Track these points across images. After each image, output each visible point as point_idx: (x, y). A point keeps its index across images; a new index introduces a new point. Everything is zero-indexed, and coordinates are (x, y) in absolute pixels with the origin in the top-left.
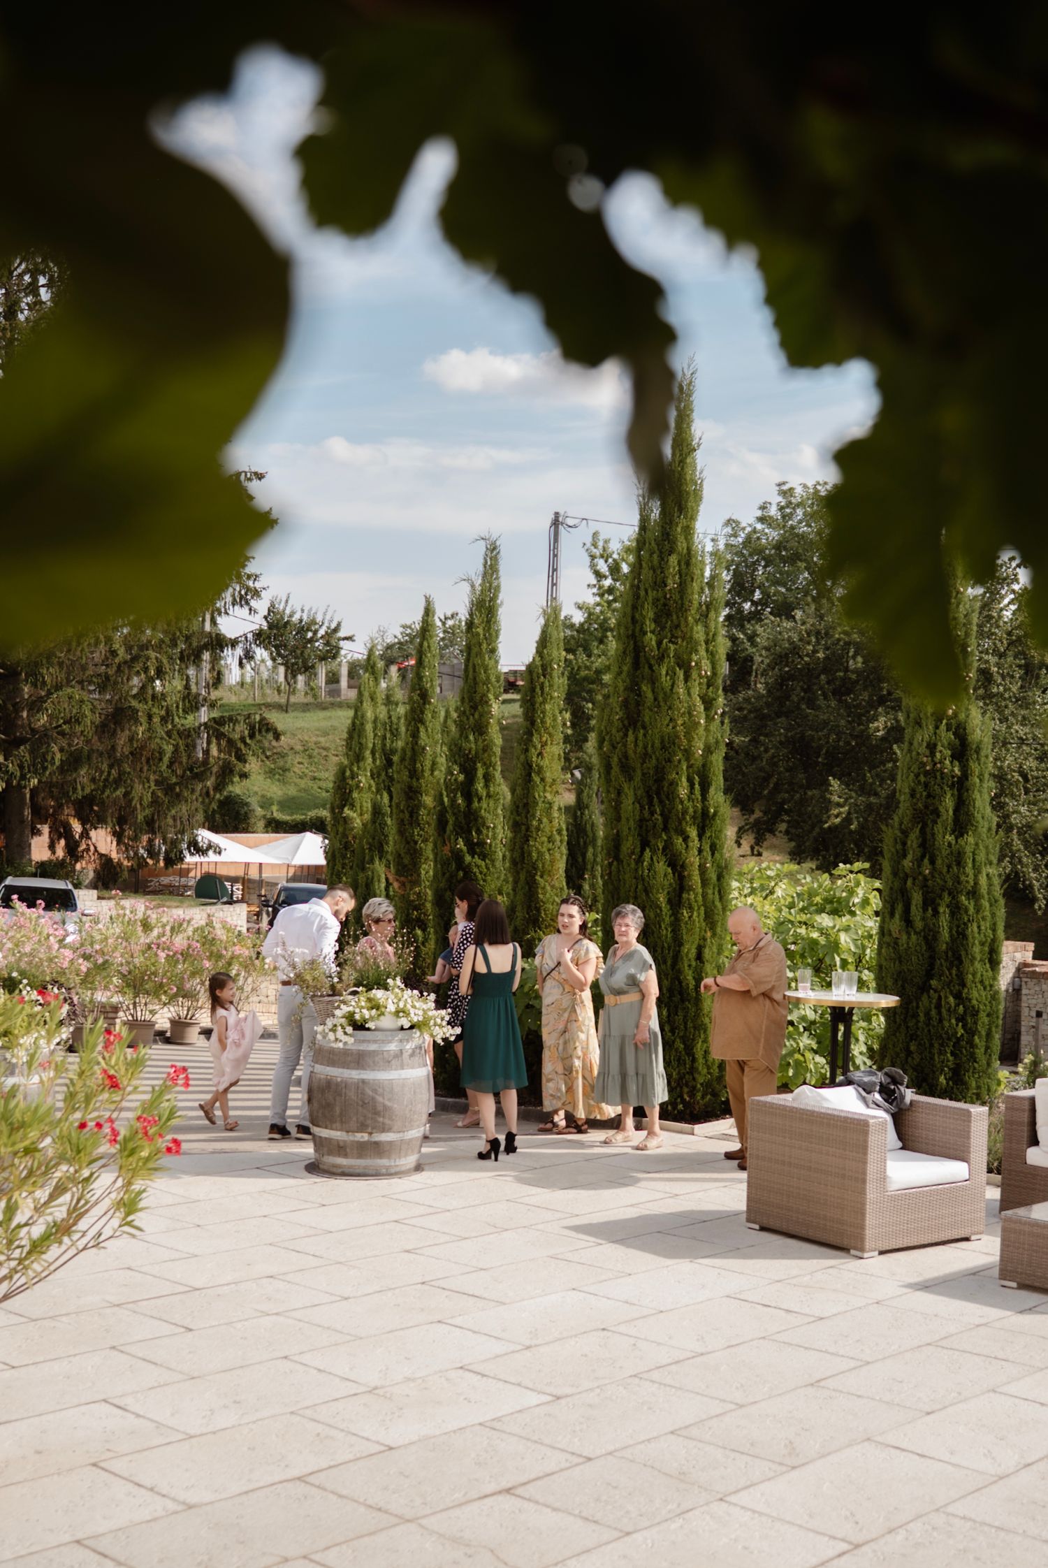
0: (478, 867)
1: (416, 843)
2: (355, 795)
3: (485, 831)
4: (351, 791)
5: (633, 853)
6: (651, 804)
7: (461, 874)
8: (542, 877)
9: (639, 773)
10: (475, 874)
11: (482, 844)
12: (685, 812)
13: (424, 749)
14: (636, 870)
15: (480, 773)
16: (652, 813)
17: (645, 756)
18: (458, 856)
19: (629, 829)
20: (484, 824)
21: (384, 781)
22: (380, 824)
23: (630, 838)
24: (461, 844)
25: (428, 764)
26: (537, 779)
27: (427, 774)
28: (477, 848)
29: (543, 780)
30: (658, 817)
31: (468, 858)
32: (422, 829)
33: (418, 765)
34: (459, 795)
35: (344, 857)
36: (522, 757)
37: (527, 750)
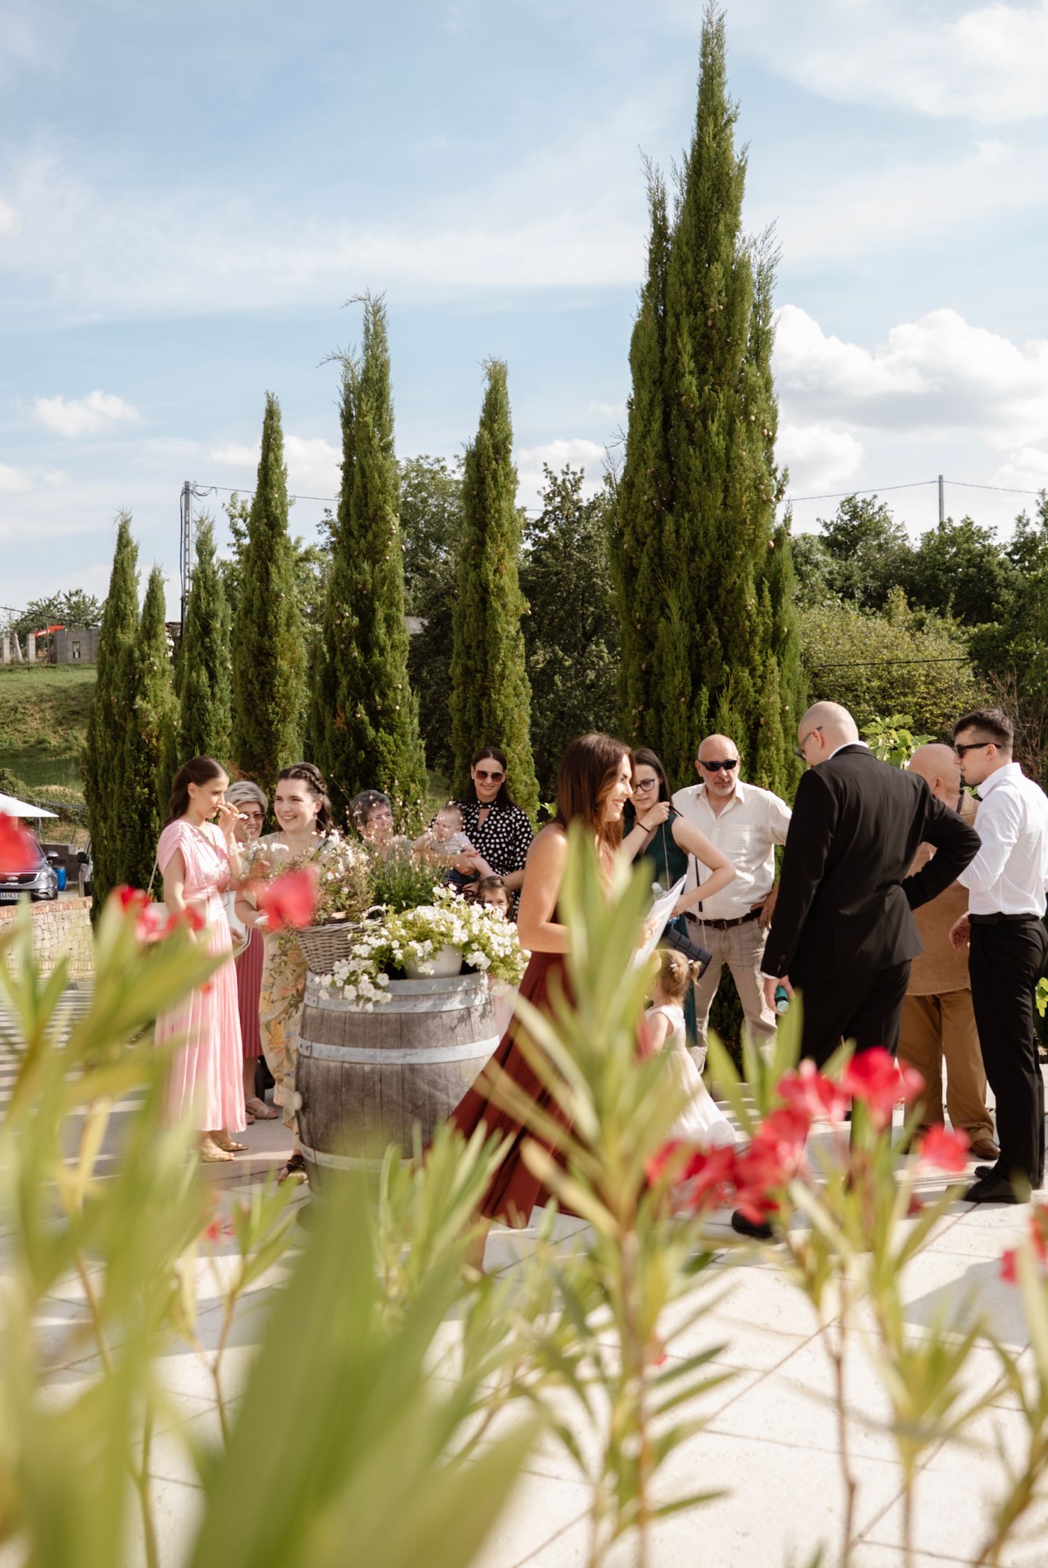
0: (385, 743)
1: (270, 723)
2: (147, 681)
3: (391, 694)
4: (141, 677)
5: (682, 694)
6: (702, 619)
7: (363, 754)
8: (508, 745)
9: (684, 575)
10: (382, 753)
11: (388, 712)
12: (753, 632)
13: (278, 596)
14: (690, 718)
15: (380, 615)
16: (706, 636)
17: (694, 550)
18: (357, 731)
19: (677, 658)
20: (389, 684)
21: (199, 654)
22: (198, 710)
23: (679, 673)
24: (362, 713)
25: (283, 616)
26: (497, 605)
27: (282, 629)
28: (382, 717)
29: (504, 606)
30: (715, 638)
31: (371, 732)
32: (278, 705)
33: (271, 618)
34: (354, 645)
35: (137, 761)
36: (472, 576)
37: (477, 567)
